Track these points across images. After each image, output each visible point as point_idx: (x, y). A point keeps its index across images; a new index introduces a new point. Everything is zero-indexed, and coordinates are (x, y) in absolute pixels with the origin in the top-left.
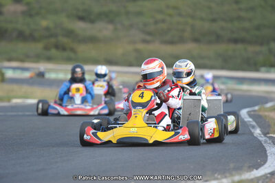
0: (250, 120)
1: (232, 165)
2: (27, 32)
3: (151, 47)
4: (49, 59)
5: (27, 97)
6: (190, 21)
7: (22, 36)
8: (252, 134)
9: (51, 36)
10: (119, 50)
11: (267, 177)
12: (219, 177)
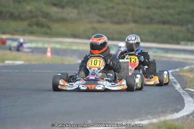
0: (173, 78)
1: (160, 110)
2: (16, 14)
3: (104, 26)
4: (32, 33)
5: (16, 60)
6: (131, 8)
7: (13, 17)
8: (174, 88)
9: (33, 17)
10: (81, 28)
11: (184, 118)
12: (151, 117)
